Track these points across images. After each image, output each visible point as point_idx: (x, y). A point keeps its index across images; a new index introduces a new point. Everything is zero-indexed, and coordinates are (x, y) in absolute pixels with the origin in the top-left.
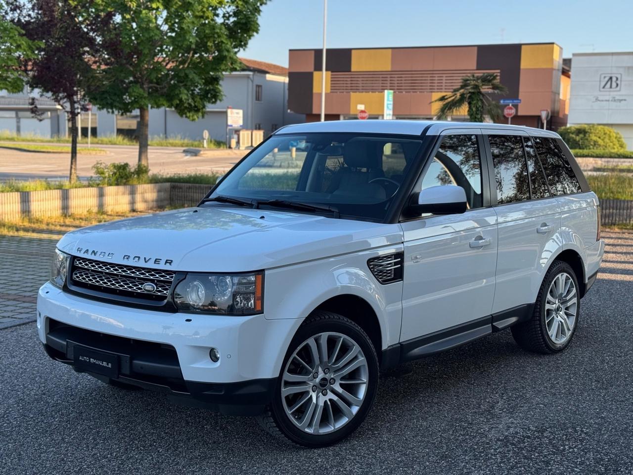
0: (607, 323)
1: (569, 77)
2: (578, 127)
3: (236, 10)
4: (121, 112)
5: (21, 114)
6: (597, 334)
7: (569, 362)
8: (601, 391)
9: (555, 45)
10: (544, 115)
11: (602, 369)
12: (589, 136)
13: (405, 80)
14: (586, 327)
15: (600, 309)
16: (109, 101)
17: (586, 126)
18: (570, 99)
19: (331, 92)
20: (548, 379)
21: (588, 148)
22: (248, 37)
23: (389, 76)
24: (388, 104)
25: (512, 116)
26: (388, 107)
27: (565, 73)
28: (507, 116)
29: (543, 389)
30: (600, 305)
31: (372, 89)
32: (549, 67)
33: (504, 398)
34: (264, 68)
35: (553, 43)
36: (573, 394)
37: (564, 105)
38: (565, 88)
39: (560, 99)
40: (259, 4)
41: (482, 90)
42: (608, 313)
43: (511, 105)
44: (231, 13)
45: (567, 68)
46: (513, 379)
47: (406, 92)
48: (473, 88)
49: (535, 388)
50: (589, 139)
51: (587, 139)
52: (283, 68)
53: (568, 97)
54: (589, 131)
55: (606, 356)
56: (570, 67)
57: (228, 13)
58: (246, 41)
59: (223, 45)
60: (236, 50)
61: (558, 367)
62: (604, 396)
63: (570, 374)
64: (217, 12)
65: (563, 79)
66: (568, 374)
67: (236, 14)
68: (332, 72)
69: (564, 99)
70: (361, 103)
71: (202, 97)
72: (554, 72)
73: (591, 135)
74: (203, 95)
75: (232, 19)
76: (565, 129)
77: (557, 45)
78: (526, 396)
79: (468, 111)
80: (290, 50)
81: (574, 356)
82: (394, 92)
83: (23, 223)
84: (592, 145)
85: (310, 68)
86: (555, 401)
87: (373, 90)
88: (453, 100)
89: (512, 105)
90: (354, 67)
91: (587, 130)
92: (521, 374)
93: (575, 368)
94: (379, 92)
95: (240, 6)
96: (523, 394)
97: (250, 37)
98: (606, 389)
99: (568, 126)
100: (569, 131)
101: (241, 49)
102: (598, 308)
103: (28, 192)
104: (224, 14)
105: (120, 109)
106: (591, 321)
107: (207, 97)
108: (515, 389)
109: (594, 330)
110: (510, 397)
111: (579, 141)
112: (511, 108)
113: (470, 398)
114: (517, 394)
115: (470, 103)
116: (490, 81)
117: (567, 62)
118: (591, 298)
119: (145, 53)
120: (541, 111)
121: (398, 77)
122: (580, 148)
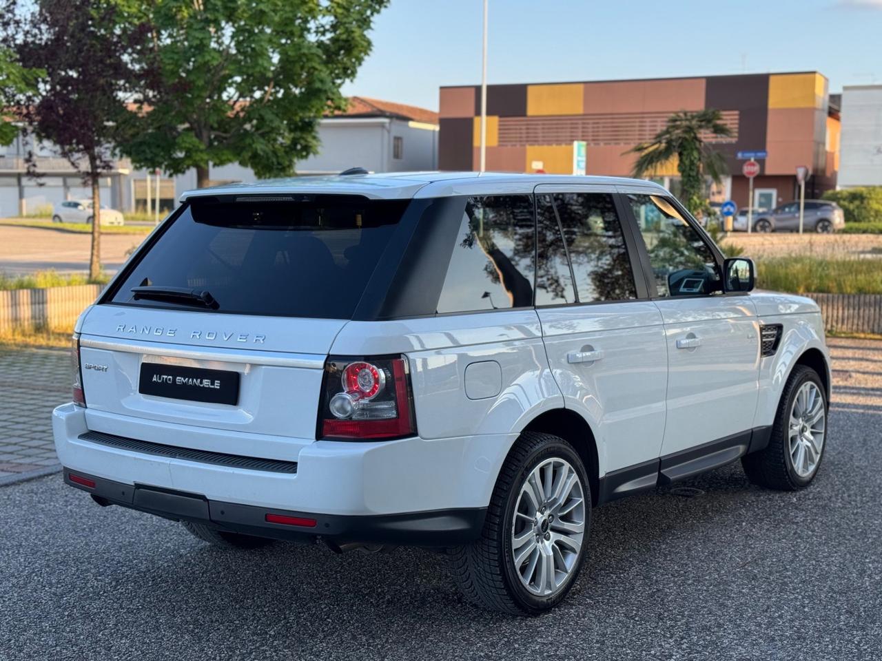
0: (875, 501)
1: (838, 119)
2: (851, 190)
3: (334, 23)
4: (168, 173)
5: (70, 181)
6: (856, 520)
7: (805, 574)
8: (855, 633)
9: (817, 75)
10: (801, 173)
11: (859, 588)
12: (868, 204)
13: (604, 127)
14: (839, 507)
15: (865, 474)
16: (149, 156)
17: (863, 189)
18: (840, 151)
19: (499, 146)
20: (765, 607)
21: (867, 220)
22: (357, 63)
23: (580, 122)
24: (578, 161)
25: (755, 175)
26: (578, 165)
27: (833, 113)
28: (747, 176)
29: (753, 628)
30: (866, 467)
31: (557, 141)
32: (809, 105)
33: (684, 646)
34: (405, 113)
35: (814, 73)
36: (805, 639)
37: (833, 159)
38: (833, 137)
39: (826, 152)
40: (369, 13)
41: (699, 136)
42: (878, 481)
43: (752, 160)
44: (328, 27)
45: (835, 107)
46: (705, 607)
47: (605, 144)
48: (685, 132)
49: (739, 626)
50: (868, 208)
51: (865, 208)
52: (432, 113)
53: (837, 148)
54: (868, 196)
55: (869, 562)
56: (839, 106)
57: (323, 26)
58: (354, 67)
59: (316, 73)
60: (339, 81)
61: (785, 584)
62: (859, 642)
63: (803, 598)
64: (309, 26)
65: (830, 122)
66: (800, 597)
67: (334, 27)
68: (500, 116)
69: (832, 151)
70: (538, 160)
71: (287, 149)
72: (817, 113)
73: (871, 202)
74: (289, 147)
75: (329, 35)
76: (833, 194)
77: (821, 75)
78: (722, 643)
79: (679, 166)
80: (442, 88)
81: (814, 562)
82: (588, 145)
83: (13, 335)
84: (872, 216)
85: (469, 112)
86: (771, 654)
87: (559, 142)
88: (657, 149)
89: (755, 160)
90: (531, 110)
91: (865, 195)
92: (720, 598)
93: (814, 586)
94: (566, 144)
95: (338, 15)
96: (718, 638)
97: (360, 60)
98: (863, 629)
99: (838, 188)
100: (839, 196)
101: (347, 81)
102: (862, 472)
103: (43, 290)
104: (317, 28)
105: (167, 167)
106: (849, 496)
107: (295, 149)
108: (706, 628)
109: (853, 513)
110: (694, 644)
111: (854, 210)
112: (753, 165)
113: (624, 646)
114: (708, 638)
115: (680, 154)
116: (709, 121)
117: (835, 99)
118: (852, 456)
119: (198, 86)
120: (797, 167)
121: (594, 123)
122: (855, 221)
